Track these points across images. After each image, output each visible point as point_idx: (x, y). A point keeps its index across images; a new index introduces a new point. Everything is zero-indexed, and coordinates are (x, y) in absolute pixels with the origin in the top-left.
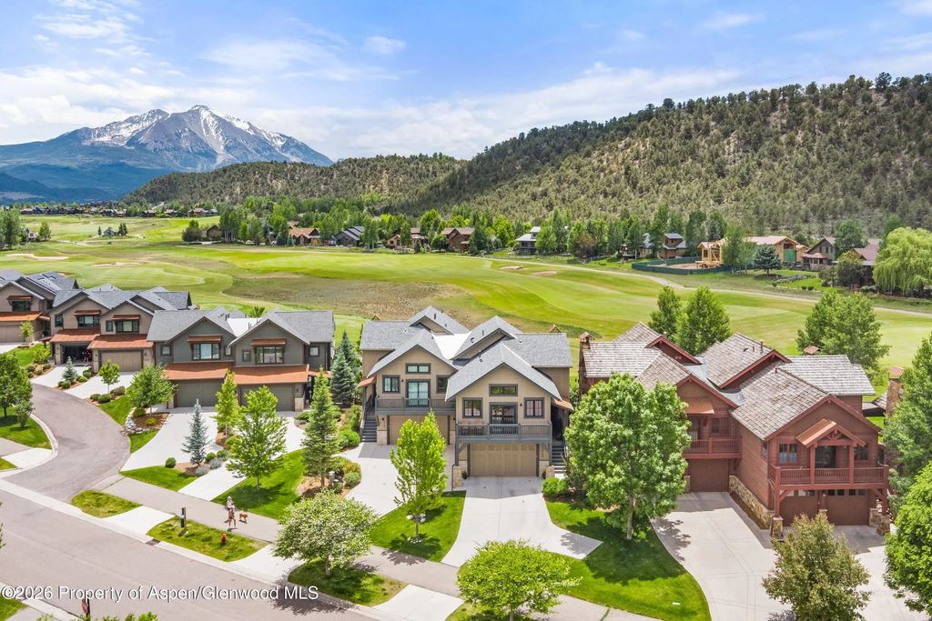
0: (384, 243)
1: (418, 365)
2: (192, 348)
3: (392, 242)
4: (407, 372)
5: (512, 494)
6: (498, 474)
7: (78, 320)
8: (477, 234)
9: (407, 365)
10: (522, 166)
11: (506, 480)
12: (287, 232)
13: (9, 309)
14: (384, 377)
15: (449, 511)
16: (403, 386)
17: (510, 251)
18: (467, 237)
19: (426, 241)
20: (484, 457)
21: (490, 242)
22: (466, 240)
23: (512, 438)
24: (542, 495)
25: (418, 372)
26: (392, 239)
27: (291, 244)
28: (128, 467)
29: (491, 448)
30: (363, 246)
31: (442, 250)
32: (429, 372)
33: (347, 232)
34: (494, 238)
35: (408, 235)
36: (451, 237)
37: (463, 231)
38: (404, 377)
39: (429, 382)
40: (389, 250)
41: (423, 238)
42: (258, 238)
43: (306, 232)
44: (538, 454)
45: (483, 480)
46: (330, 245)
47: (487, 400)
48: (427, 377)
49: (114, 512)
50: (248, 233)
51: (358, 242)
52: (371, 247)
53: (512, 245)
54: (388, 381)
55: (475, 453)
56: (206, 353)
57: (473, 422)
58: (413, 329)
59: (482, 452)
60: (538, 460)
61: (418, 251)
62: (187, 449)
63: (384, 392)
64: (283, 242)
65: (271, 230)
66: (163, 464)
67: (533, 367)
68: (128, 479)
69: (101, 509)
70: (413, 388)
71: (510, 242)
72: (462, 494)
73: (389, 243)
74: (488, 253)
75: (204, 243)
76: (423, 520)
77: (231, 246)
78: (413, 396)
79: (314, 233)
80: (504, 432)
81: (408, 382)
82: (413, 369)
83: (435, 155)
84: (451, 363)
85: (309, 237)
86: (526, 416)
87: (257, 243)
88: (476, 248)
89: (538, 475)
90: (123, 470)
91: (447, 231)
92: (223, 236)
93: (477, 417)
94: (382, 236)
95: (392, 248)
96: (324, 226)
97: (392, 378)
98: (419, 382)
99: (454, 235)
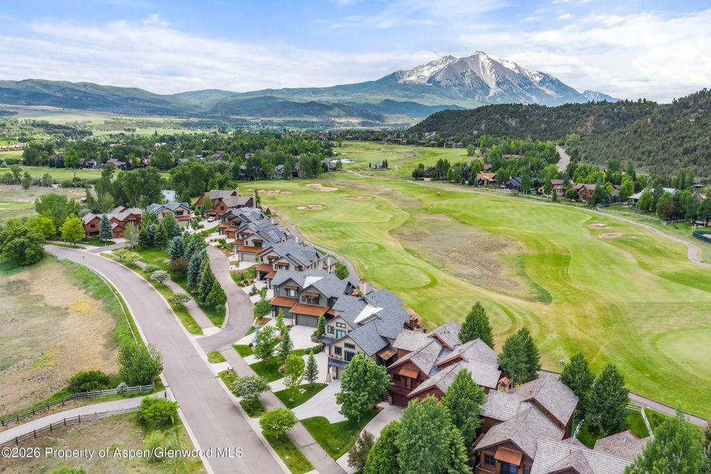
0: (536, 191)
1: (341, 324)
2: (287, 291)
3: (541, 190)
4: (337, 326)
7: (269, 260)
9: (337, 323)
12: (476, 176)
13: (253, 245)
14: (328, 326)
15: (315, 391)
16: (335, 331)
17: (625, 205)
18: (591, 191)
22: (590, 194)
25: (341, 327)
26: (542, 188)
27: (476, 186)
28: (239, 343)
30: (521, 191)
31: (573, 200)
32: (345, 327)
33: (514, 180)
35: (550, 187)
36: (580, 191)
37: (589, 187)
38: (336, 328)
39: (345, 332)
42: (458, 178)
43: (490, 176)
46: (502, 188)
47: (344, 349)
48: (344, 330)
49: (216, 362)
50: (452, 174)
51: (519, 188)
52: (525, 193)
53: (627, 201)
54: (330, 328)
56: (292, 293)
57: (337, 357)
61: (554, 199)
64: (472, 182)
65: (470, 172)
66: (248, 344)
68: (233, 349)
69: (214, 360)
70: (339, 333)
72: (326, 386)
73: (539, 190)
74: (604, 207)
75: (426, 179)
76: (303, 392)
77: (440, 182)
78: (339, 336)
79: (495, 177)
81: (337, 330)
82: (339, 325)
84: (354, 325)
85: (491, 180)
87: (457, 182)
90: (235, 344)
91: (578, 187)
92: (438, 175)
93: (340, 355)
95: (539, 195)
98: (341, 331)
99: (583, 189)
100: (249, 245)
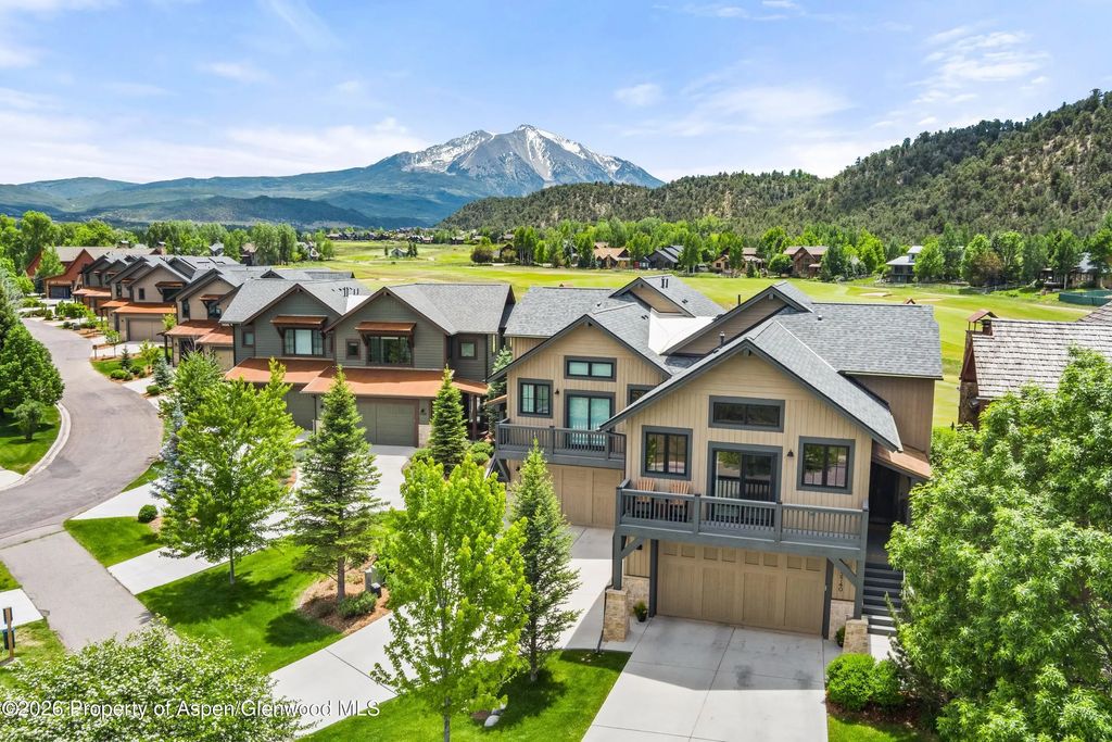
0: (708, 267)
1: (590, 362)
2: (283, 336)
3: (719, 265)
4: (568, 375)
5: (744, 681)
6: (725, 619)
7: (207, 307)
8: (832, 254)
9: (569, 361)
10: (905, 180)
11: (739, 636)
12: (590, 252)
13: (159, 298)
14: (522, 383)
15: (565, 705)
16: (558, 402)
17: (877, 279)
18: (817, 258)
19: (764, 265)
20: (688, 576)
21: (850, 266)
22: (817, 262)
23: (760, 536)
24: (822, 694)
25: (590, 376)
26: (719, 261)
27: (594, 267)
28: (93, 514)
29: (710, 555)
30: (682, 269)
31: (784, 275)
32: (613, 378)
33: (662, 252)
34: (855, 261)
35: (739, 255)
36: (796, 257)
37: (812, 251)
38: (561, 384)
39: (611, 397)
40: (713, 274)
41: (760, 260)
42: (557, 259)
43: (615, 253)
44: (829, 582)
45: (682, 631)
46: (642, 268)
47: (705, 435)
48: (606, 387)
50: (545, 253)
51: (676, 264)
52: (691, 270)
53: (880, 271)
54: (529, 391)
55: (672, 564)
56: (304, 344)
57: (668, 488)
58: (615, 303)
59: (686, 563)
60: (828, 598)
61: (750, 275)
62: (159, 491)
63: (521, 412)
64: (586, 263)
65: (575, 251)
66: (135, 513)
67: (842, 373)
68: (66, 535)
70: (579, 408)
71: (878, 267)
72: (617, 661)
73: (714, 265)
74: (846, 280)
75: (495, 265)
76: (491, 720)
77: (525, 268)
78: (579, 424)
79: (624, 254)
80: (743, 516)
81: (570, 396)
82: (577, 369)
83: (793, 172)
84: (661, 362)
85: (617, 259)
86: (802, 485)
87: (556, 265)
88: (828, 272)
89: (825, 635)
90: (78, 518)
91: (791, 250)
92: (518, 256)
93: (676, 475)
94: (706, 257)
95: (718, 272)
96: (636, 243)
97: (537, 385)
98: (591, 396)
99: (800, 255)
100: (147, 300)
